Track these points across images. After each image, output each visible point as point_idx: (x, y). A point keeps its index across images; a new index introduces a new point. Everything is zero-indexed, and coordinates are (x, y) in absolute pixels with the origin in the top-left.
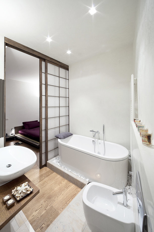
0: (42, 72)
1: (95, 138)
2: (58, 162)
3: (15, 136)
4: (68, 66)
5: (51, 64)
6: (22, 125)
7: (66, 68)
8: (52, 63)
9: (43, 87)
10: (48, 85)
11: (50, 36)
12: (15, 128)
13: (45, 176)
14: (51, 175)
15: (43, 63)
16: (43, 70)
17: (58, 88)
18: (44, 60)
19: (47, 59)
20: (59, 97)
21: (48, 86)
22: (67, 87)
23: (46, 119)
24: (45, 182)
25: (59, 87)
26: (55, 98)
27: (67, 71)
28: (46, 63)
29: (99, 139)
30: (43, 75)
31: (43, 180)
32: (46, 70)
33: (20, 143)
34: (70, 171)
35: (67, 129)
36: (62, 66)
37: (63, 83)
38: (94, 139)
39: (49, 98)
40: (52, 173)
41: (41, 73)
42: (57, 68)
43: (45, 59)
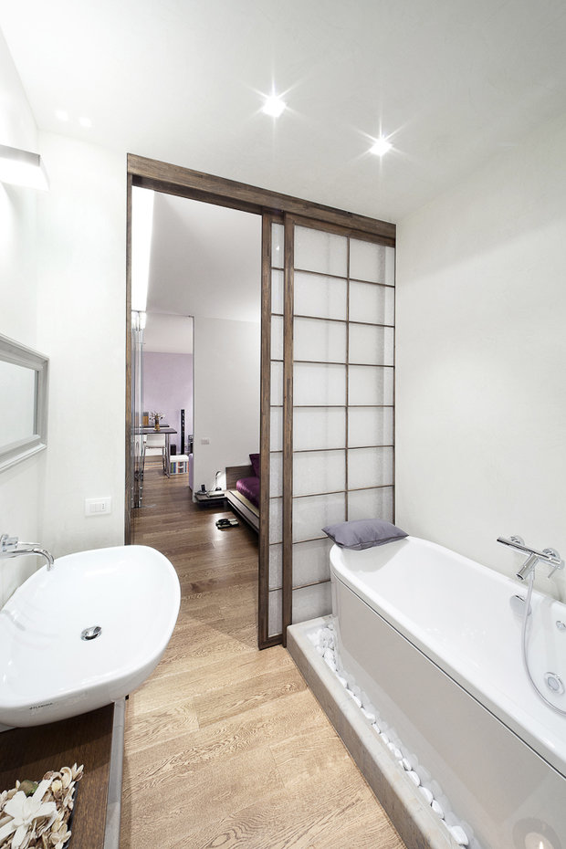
0: (271, 268)
1: (533, 587)
2: (331, 646)
3: (225, 496)
4: (394, 226)
5: (309, 230)
6: (247, 462)
7: (383, 235)
8: (314, 223)
9: (277, 325)
10: (293, 316)
11: (280, 90)
12: (228, 470)
13: (269, 692)
14: (293, 696)
15: (277, 231)
16: (277, 260)
17: (343, 326)
18: (282, 216)
19: (295, 212)
20: (347, 365)
21: (296, 321)
22: (388, 322)
23: (287, 453)
24: (260, 720)
25: (347, 322)
26: (324, 369)
27: (388, 250)
28: (289, 227)
29: (561, 600)
30: (277, 279)
31: (254, 706)
32: (288, 257)
33: (233, 523)
34: (371, 716)
35: (384, 505)
36: (363, 228)
37: (364, 303)
38: (522, 590)
39: (299, 372)
40: (298, 689)
41: (266, 272)
42: (338, 242)
43: (285, 209)
